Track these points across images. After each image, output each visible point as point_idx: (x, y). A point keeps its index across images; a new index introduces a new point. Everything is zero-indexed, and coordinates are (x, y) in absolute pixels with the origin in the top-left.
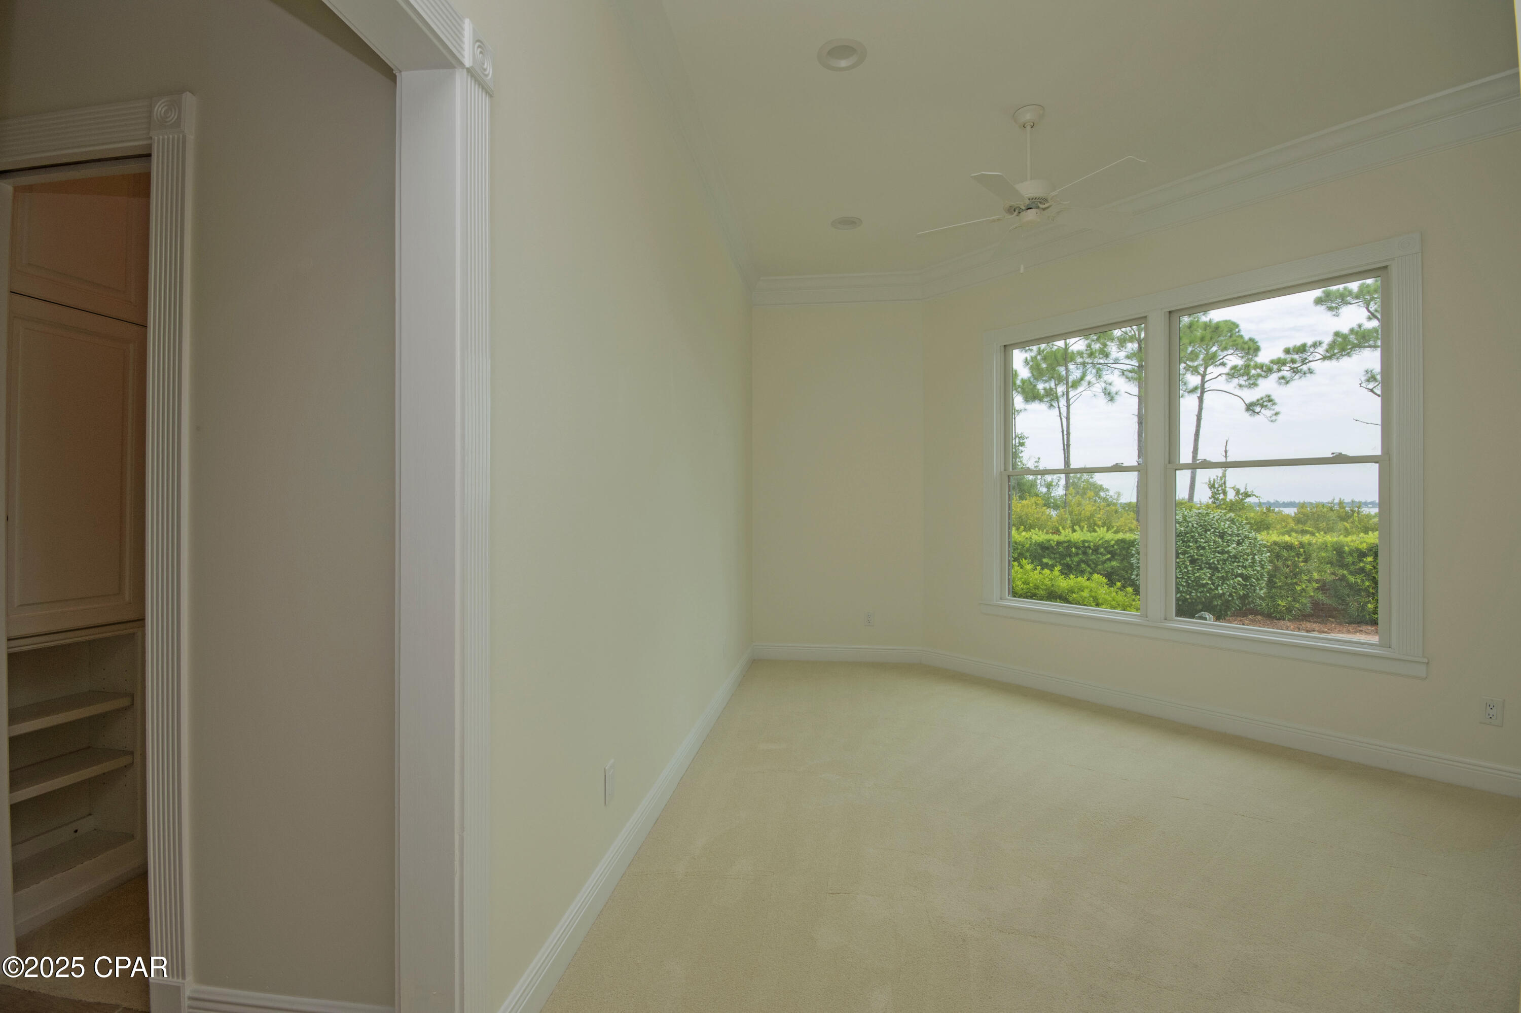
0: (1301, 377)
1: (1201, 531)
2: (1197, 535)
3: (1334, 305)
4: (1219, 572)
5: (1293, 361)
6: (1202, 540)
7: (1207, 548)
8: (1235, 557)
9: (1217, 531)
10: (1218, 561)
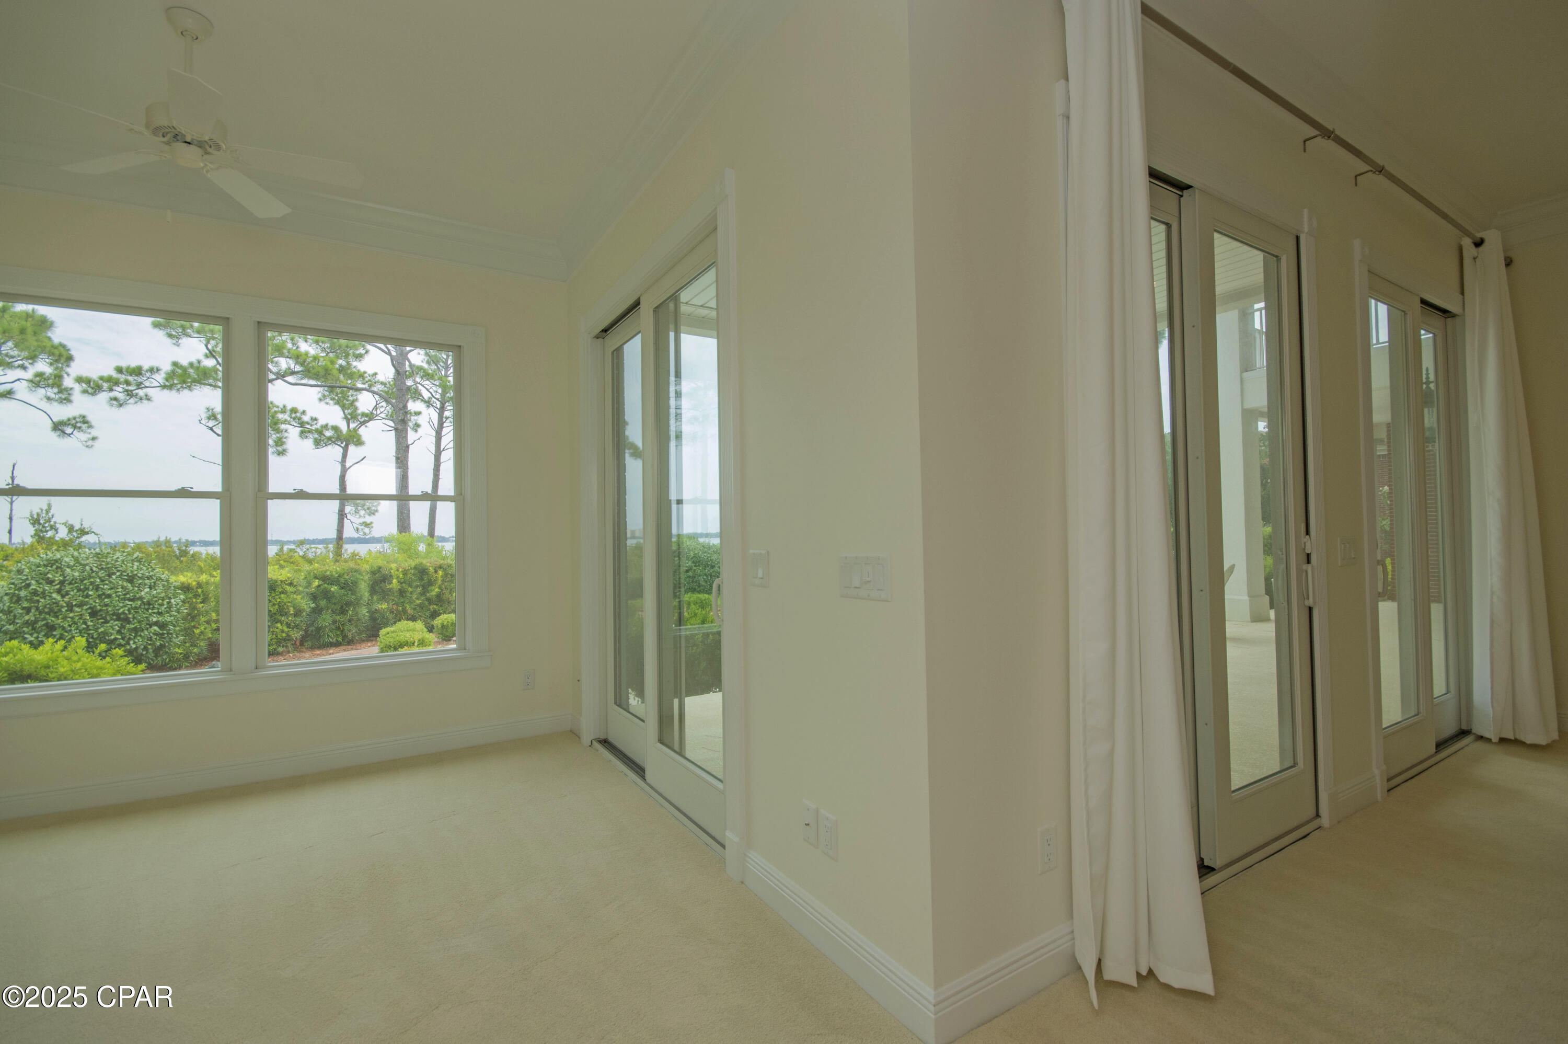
0: (136, 403)
1: (103, 575)
2: (98, 580)
3: (174, 333)
4: (129, 622)
5: (128, 383)
6: (106, 586)
7: (114, 595)
8: (149, 603)
9: (125, 574)
10: (129, 610)
